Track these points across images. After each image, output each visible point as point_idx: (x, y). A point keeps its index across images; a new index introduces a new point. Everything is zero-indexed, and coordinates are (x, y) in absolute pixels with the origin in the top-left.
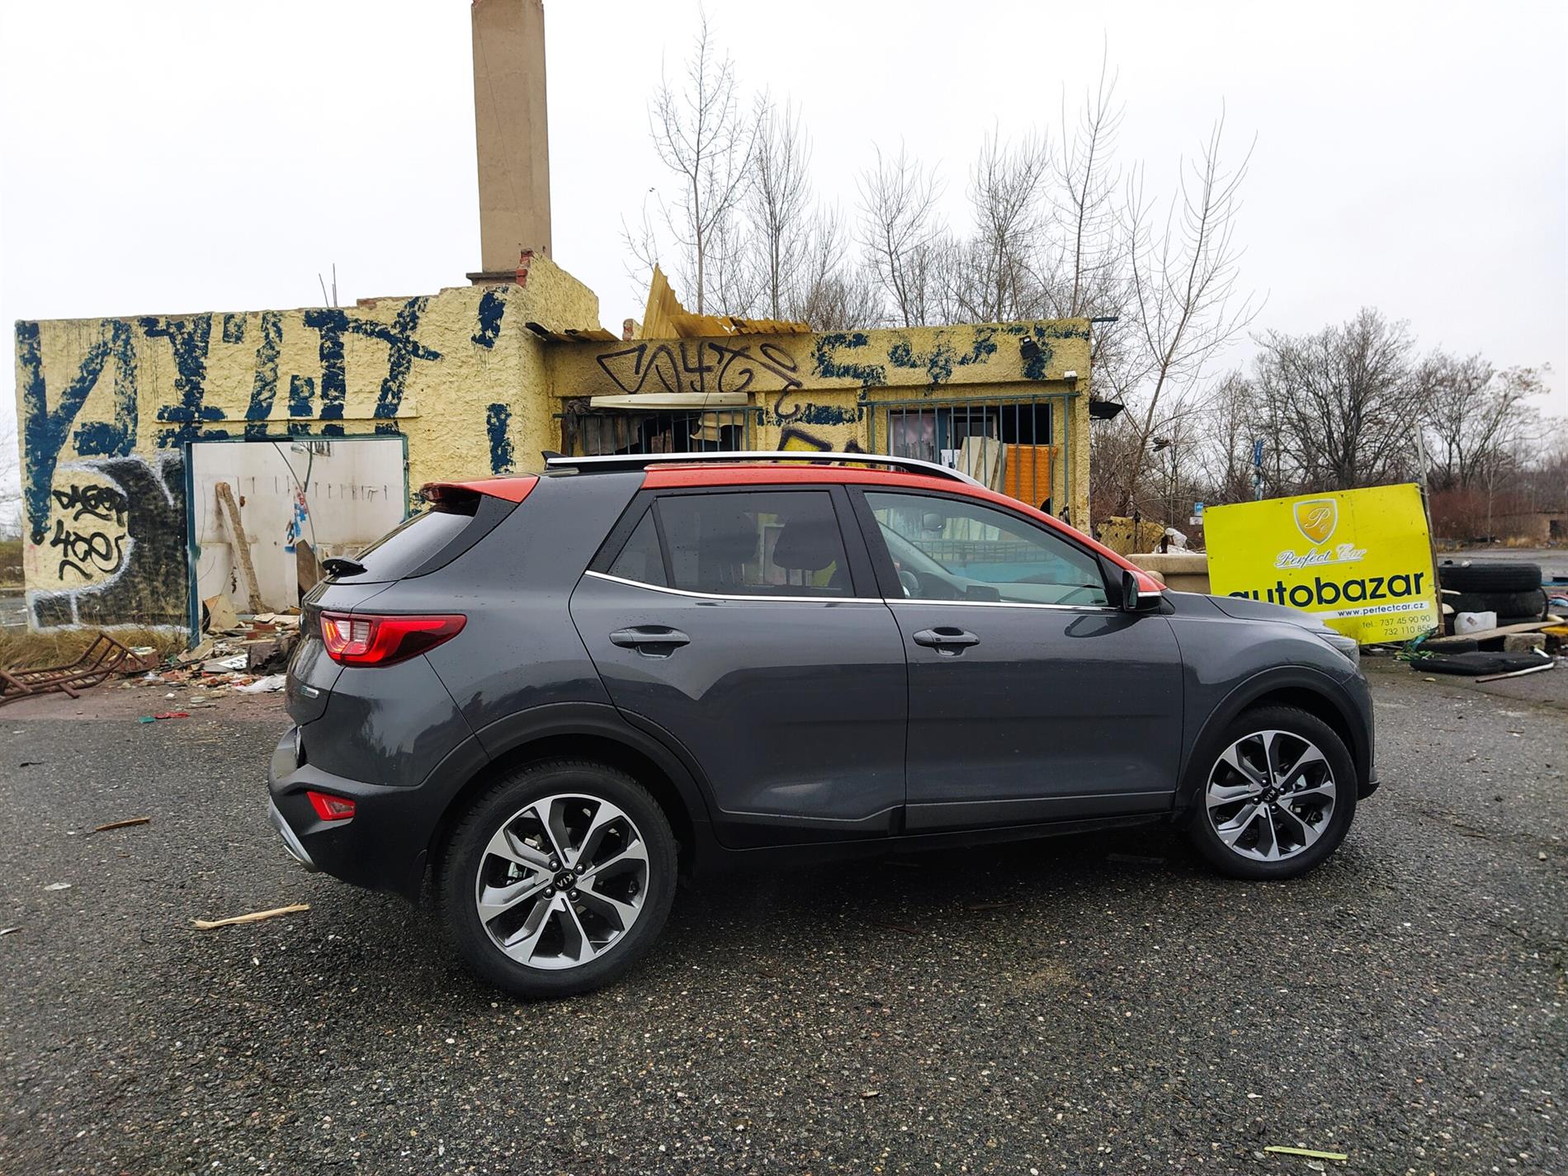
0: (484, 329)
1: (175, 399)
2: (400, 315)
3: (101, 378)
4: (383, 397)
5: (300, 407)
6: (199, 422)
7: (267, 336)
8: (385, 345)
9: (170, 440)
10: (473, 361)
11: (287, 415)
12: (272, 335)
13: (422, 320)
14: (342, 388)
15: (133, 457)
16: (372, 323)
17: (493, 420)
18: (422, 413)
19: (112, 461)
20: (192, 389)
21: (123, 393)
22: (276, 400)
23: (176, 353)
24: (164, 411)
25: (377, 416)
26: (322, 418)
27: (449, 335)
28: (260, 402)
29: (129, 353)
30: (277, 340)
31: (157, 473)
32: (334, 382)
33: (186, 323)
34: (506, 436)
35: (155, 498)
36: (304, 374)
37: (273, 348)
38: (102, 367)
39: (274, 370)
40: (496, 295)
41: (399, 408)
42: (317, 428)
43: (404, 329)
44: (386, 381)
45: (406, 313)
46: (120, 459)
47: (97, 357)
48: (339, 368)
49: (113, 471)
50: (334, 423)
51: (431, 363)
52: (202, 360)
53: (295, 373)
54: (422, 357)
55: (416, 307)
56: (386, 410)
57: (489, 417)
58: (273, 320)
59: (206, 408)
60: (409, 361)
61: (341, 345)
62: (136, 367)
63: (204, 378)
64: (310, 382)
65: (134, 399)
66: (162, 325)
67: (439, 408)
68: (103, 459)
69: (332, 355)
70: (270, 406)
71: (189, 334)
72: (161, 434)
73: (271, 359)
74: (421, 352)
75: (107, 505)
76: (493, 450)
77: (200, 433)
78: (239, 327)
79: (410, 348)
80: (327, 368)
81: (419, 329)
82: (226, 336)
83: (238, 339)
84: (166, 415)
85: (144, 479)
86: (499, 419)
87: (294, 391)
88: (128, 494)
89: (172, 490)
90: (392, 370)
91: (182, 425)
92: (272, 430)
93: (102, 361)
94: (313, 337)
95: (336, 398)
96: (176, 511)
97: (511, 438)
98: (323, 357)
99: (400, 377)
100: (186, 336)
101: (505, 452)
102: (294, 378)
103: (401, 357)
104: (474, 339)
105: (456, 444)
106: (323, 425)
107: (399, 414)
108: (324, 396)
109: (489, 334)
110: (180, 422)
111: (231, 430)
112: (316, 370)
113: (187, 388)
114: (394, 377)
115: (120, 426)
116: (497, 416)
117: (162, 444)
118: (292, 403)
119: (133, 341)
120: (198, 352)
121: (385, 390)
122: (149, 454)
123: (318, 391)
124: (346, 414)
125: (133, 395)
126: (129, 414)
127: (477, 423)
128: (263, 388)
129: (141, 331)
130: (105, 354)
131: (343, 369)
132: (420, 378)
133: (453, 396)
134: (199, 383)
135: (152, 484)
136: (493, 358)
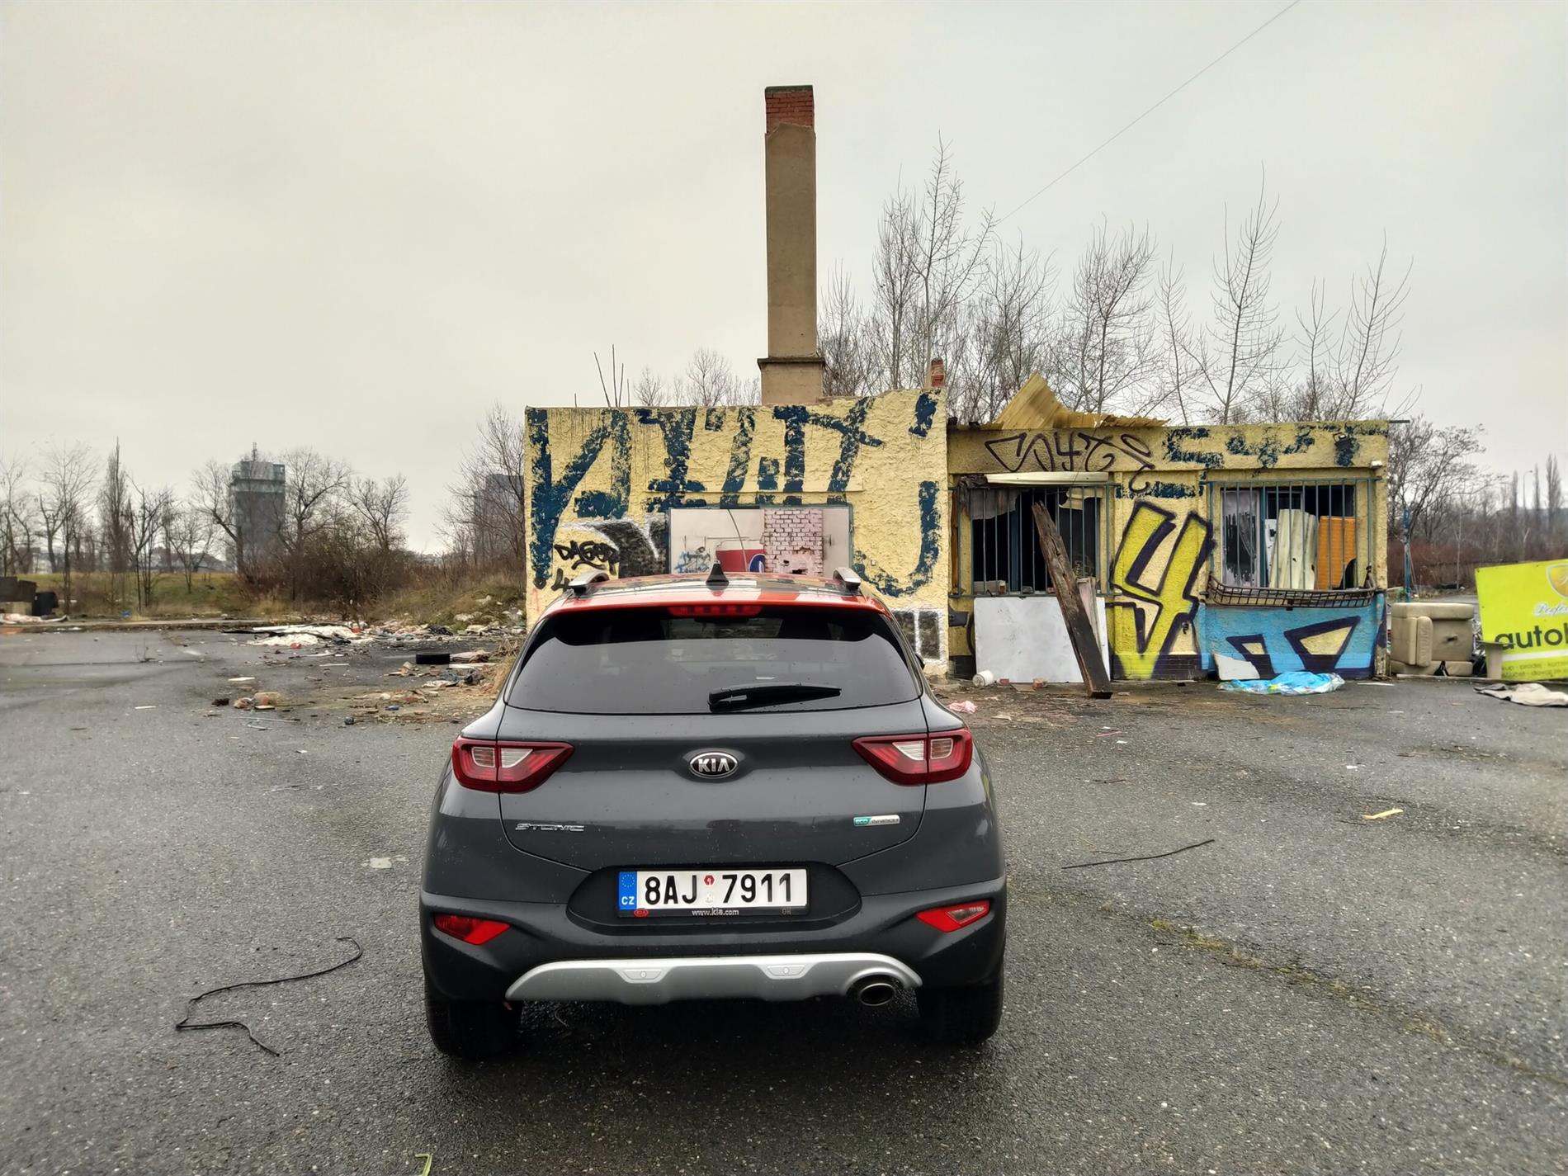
0: (919, 423)
1: (663, 474)
2: (851, 411)
3: (600, 455)
4: (835, 475)
5: (767, 482)
6: (683, 492)
7: (742, 425)
8: (838, 434)
9: (657, 506)
10: (910, 447)
11: (756, 488)
12: (746, 425)
13: (870, 415)
14: (801, 468)
15: (625, 519)
16: (828, 417)
17: (924, 494)
18: (866, 488)
19: (607, 522)
20: (678, 466)
21: (618, 468)
22: (747, 477)
23: (666, 437)
24: (654, 483)
25: (831, 489)
26: (786, 491)
27: (890, 427)
28: (735, 477)
29: (625, 436)
30: (750, 429)
31: (646, 533)
32: (796, 462)
33: (675, 414)
34: (934, 506)
35: (643, 552)
36: (771, 456)
37: (746, 435)
38: (601, 447)
39: (747, 453)
40: (930, 396)
41: (849, 484)
42: (779, 499)
43: (854, 421)
44: (837, 463)
45: (856, 410)
46: (613, 521)
47: (597, 438)
48: (800, 452)
49: (607, 530)
50: (794, 495)
51: (875, 449)
52: (687, 443)
53: (764, 456)
54: (867, 444)
55: (865, 405)
56: (837, 486)
57: (921, 491)
58: (747, 413)
59: (689, 481)
60: (857, 447)
61: (803, 434)
62: (630, 448)
63: (688, 458)
64: (775, 463)
65: (628, 474)
66: (654, 415)
67: (880, 484)
68: (599, 521)
69: (795, 441)
70: (742, 482)
71: (677, 422)
72: (650, 502)
73: (745, 444)
74: (867, 440)
75: (601, 557)
76: (923, 518)
77: (683, 501)
78: (720, 418)
79: (858, 437)
80: (790, 451)
81: (866, 422)
82: (708, 425)
83: (718, 427)
84: (655, 486)
85: (634, 537)
86: (929, 493)
87: (763, 469)
88: (621, 548)
89: (657, 546)
90: (843, 454)
91: (668, 494)
92: (742, 500)
93: (601, 442)
94: (780, 427)
95: (796, 476)
96: (660, 563)
97: (939, 508)
98: (787, 442)
99: (849, 459)
100: (674, 424)
101: (933, 519)
102: (763, 459)
103: (851, 444)
104: (911, 430)
105: (893, 512)
106: (785, 497)
107: (849, 488)
108: (787, 473)
109: (924, 426)
110: (667, 492)
111: (708, 499)
112: (780, 453)
113: (674, 466)
114: (844, 458)
115: (614, 494)
116: (927, 490)
117: (650, 510)
118: (761, 479)
119: (629, 427)
120: (684, 438)
121: (837, 469)
122: (638, 517)
123: (782, 469)
124: (805, 488)
125: (627, 470)
126: (623, 485)
127: (910, 496)
128: (737, 467)
129: (636, 419)
130: (604, 437)
131: (802, 453)
132: (866, 462)
133: (892, 474)
134: (684, 461)
135: (641, 541)
136: (925, 446)
